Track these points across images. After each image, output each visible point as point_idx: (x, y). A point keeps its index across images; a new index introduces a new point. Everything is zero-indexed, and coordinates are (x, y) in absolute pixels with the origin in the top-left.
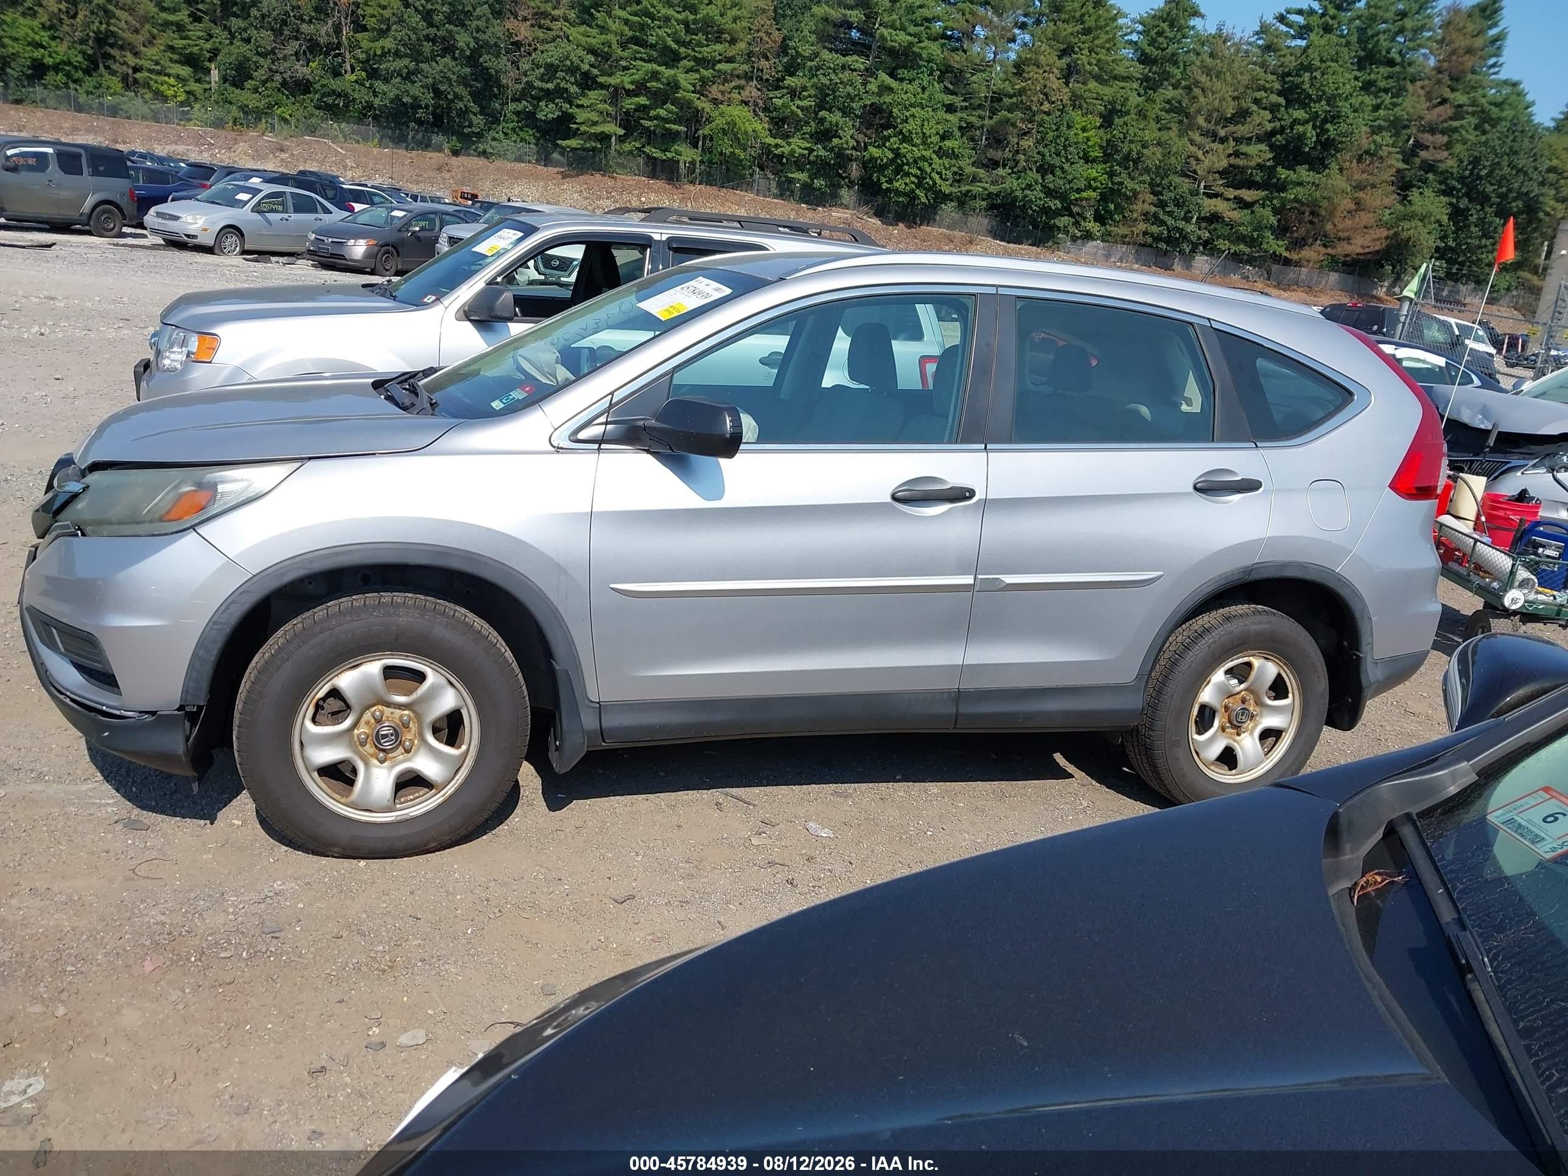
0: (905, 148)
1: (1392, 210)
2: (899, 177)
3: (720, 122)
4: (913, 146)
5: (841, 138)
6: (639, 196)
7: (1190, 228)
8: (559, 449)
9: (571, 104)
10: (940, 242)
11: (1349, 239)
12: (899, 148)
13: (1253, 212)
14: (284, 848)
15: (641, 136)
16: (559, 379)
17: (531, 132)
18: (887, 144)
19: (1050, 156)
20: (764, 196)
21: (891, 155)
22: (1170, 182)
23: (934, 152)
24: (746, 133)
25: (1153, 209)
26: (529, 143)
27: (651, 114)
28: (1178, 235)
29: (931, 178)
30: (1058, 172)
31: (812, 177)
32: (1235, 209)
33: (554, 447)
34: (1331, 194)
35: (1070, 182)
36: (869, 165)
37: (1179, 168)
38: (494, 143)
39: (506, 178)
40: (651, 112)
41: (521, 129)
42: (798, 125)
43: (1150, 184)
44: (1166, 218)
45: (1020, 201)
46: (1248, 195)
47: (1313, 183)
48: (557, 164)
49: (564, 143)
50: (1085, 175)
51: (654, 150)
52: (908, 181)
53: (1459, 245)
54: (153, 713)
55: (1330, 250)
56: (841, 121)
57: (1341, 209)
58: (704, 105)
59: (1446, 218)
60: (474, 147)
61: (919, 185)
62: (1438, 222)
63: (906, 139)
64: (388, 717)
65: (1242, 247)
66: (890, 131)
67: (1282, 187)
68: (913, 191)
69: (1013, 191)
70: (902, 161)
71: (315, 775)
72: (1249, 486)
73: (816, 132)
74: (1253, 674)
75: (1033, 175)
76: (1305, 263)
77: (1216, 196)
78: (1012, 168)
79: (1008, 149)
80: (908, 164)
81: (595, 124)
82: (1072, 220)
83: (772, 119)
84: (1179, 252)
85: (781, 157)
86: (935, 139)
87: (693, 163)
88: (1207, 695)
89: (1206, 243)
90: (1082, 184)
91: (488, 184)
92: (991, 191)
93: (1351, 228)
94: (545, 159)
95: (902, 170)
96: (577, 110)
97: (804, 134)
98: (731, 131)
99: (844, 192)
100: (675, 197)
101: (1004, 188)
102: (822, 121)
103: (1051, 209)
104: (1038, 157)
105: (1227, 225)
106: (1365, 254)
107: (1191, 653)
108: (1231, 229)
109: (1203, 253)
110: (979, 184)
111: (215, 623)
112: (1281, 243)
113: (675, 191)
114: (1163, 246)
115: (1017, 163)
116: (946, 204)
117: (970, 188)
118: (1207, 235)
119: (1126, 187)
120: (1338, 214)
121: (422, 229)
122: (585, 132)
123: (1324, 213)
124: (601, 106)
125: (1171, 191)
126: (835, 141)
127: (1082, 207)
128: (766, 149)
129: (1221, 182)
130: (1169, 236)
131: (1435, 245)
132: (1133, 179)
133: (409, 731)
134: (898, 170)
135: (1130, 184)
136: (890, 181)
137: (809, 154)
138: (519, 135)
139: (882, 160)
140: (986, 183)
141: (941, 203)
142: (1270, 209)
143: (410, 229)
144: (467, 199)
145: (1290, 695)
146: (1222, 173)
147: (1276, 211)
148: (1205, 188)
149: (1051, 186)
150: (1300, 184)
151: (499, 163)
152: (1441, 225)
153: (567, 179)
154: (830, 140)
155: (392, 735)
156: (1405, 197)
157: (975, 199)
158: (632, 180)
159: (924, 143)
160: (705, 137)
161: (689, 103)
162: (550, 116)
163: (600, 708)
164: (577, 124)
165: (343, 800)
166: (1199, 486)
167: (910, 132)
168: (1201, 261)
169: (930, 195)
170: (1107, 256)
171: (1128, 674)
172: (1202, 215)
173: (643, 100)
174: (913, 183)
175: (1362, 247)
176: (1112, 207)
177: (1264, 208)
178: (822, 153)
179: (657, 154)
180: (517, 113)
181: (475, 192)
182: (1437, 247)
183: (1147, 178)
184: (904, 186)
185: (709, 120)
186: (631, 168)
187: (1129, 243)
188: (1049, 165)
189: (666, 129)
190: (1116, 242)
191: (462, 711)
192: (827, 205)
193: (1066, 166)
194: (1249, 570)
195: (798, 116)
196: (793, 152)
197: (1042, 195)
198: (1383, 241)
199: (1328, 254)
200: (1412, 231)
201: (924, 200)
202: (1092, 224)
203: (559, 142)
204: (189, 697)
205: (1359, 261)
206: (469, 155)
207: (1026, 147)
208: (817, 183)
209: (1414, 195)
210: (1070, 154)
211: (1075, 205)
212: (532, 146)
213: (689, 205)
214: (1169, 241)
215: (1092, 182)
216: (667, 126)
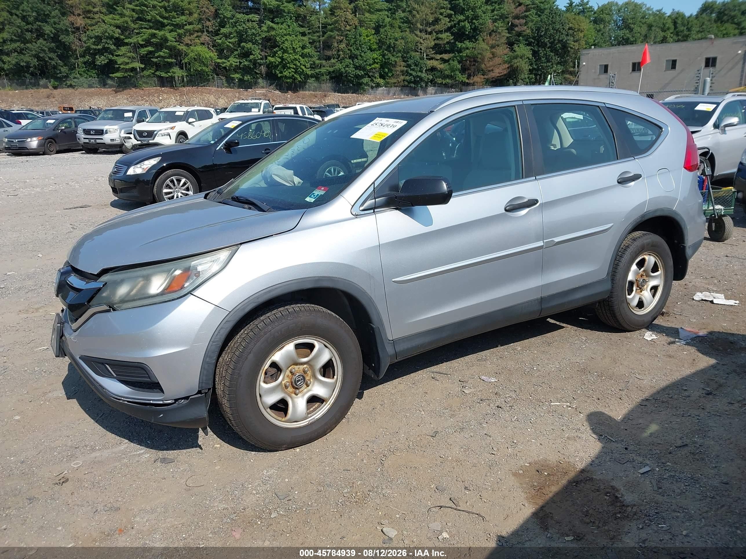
0: (286, 56)
1: (508, 56)
2: (285, 70)
3: (192, 55)
4: (289, 54)
5: (254, 55)
6: (158, 97)
7: (423, 75)
8: (357, 216)
9: (113, 55)
10: (311, 98)
11: (492, 70)
12: (283, 56)
13: (449, 64)
14: (253, 453)
15: (152, 66)
16: (296, 183)
17: (94, 72)
18: (277, 55)
19: (354, 50)
20: (221, 88)
21: (279, 60)
22: (411, 56)
23: (300, 56)
24: (206, 58)
25: (405, 69)
26: (95, 78)
27: (156, 55)
28: (418, 79)
29: (301, 68)
30: (360, 58)
31: (243, 75)
32: (441, 64)
33: (354, 215)
34: (481, 51)
35: (365, 61)
36: (270, 66)
37: (413, 48)
38: (75, 80)
39: (86, 97)
40: (156, 54)
41: (88, 71)
42: (232, 51)
43: (401, 57)
44: (412, 72)
45: (344, 73)
46: (446, 56)
47: (473, 48)
48: (111, 86)
49: (113, 75)
50: (372, 57)
51: (161, 73)
52: (290, 71)
53: (538, 67)
54: (186, 398)
55: (486, 77)
56: (253, 47)
57: (486, 58)
58: (183, 47)
59: (531, 55)
60: (64, 83)
61: (296, 72)
62: (528, 58)
63: (285, 51)
64: (297, 371)
65: (447, 80)
66: (276, 49)
67: (460, 51)
68: (293, 76)
69: (340, 69)
70: (286, 62)
71: (269, 410)
72: (636, 177)
73: (241, 54)
74: (646, 263)
75: (348, 61)
76: (476, 84)
77: (432, 59)
78: (338, 59)
79: (334, 50)
80: (289, 63)
81: (127, 63)
82: (370, 79)
83: (217, 50)
84: (421, 87)
85: (225, 68)
86: (299, 49)
87: (183, 77)
88: (631, 277)
89: (431, 81)
90: (371, 61)
91: (77, 101)
92: (330, 70)
93: (493, 66)
94: (104, 85)
95: (287, 66)
96: (116, 58)
97: (235, 55)
98: (198, 59)
99: (260, 81)
100: (177, 95)
101: (336, 68)
102: (243, 48)
103: (359, 75)
104: (349, 52)
105: (439, 71)
106: (501, 76)
107: (623, 259)
108: (441, 73)
109: (431, 86)
110: (325, 68)
111: (213, 342)
112: (464, 76)
113: (176, 92)
114: (413, 85)
115: (339, 56)
116: (310, 80)
117: (320, 70)
118: (432, 77)
119: (392, 60)
120: (486, 60)
121: (66, 128)
122: (123, 69)
123: (480, 60)
124: (129, 54)
125: (411, 59)
126: (252, 57)
127: (373, 72)
128: (218, 65)
129: (433, 52)
130: (415, 80)
131: (528, 69)
132: (393, 56)
133: (308, 375)
134: (285, 67)
135: (393, 59)
136: (281, 72)
137: (240, 65)
138: (88, 74)
139: (275, 63)
140: (327, 67)
141: (308, 79)
142: (456, 61)
143: (59, 128)
144: (67, 110)
145: (660, 269)
146: (433, 48)
147: (459, 62)
148: (426, 56)
149: (357, 65)
150: (467, 48)
151: (80, 90)
152: (529, 59)
153: (119, 93)
154: (249, 57)
155: (302, 380)
156: (512, 49)
157: (323, 75)
158: (153, 89)
159: (294, 52)
160: (186, 63)
161: (175, 47)
162: (103, 62)
163: (394, 342)
164: (118, 65)
165: (283, 420)
166: (619, 181)
167: (286, 47)
168: (431, 89)
169: (302, 77)
170: (388, 93)
171: (603, 275)
172: (428, 68)
173: (150, 49)
174: (293, 72)
175: (499, 73)
176: (387, 70)
177: (454, 61)
178: (246, 63)
179: (163, 74)
180: (85, 63)
181: (71, 106)
182: (530, 69)
183: (400, 55)
184: (289, 74)
185: (186, 55)
186: (151, 84)
187: (397, 86)
188: (354, 55)
189: (165, 62)
190: (391, 87)
191: (333, 359)
192: (253, 88)
193: (362, 54)
194: (643, 216)
195: (230, 47)
196: (231, 64)
197: (354, 69)
198: (507, 69)
199: (485, 78)
200: (518, 64)
201: (299, 79)
202: (379, 79)
203: (111, 75)
204: (203, 385)
205: (498, 80)
206: (63, 88)
207: (342, 48)
208: (246, 78)
209: (516, 47)
210: (363, 48)
211: (370, 72)
212: (96, 79)
213: (185, 97)
214: (415, 82)
215: (376, 60)
216: (166, 60)
